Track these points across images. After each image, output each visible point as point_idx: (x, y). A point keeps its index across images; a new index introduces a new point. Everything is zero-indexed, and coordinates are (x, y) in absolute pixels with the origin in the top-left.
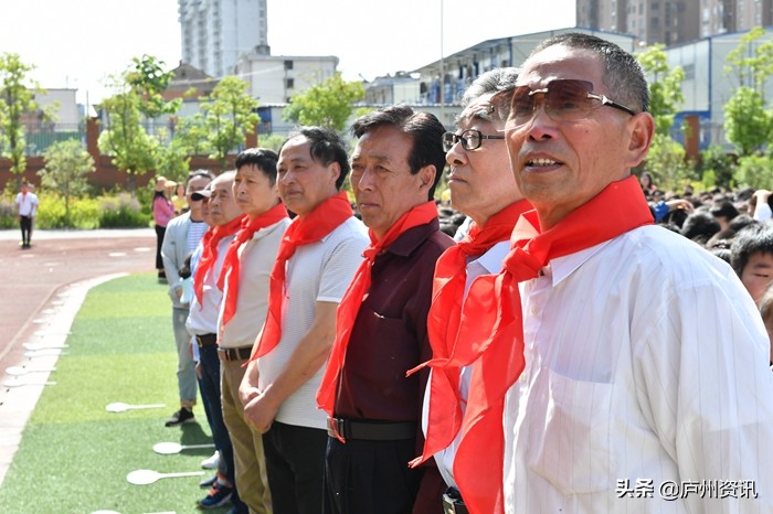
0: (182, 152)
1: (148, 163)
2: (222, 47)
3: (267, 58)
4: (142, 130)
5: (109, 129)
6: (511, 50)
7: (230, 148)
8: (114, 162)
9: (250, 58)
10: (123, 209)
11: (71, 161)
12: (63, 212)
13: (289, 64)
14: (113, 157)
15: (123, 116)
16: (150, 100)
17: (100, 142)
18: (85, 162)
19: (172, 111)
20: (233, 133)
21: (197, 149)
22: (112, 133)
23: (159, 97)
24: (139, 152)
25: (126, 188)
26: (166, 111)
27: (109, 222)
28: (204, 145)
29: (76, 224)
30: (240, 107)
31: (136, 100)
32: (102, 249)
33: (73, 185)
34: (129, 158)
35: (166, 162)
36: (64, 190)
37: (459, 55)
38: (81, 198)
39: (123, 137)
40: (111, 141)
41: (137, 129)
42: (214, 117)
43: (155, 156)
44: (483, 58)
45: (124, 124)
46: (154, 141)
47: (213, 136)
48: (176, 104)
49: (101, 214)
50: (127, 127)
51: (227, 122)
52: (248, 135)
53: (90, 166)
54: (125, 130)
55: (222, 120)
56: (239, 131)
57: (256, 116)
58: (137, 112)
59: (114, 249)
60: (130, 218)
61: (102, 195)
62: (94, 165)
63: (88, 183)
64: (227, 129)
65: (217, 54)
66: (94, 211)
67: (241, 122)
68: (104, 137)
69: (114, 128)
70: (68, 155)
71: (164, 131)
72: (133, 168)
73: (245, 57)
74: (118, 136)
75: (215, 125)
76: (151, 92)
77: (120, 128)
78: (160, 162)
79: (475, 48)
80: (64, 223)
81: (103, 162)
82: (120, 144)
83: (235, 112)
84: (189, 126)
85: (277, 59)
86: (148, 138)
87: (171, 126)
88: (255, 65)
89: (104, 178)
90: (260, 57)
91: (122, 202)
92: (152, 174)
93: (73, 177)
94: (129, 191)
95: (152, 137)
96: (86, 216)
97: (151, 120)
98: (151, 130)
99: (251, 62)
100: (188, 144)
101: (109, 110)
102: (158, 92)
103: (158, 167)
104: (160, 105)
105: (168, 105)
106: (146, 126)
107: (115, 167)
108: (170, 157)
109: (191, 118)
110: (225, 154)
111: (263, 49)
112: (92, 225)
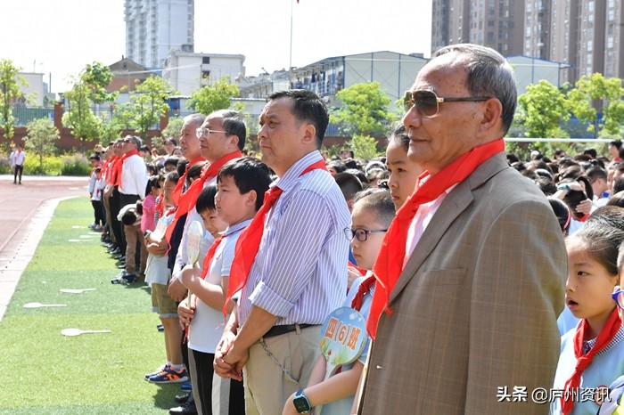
0: (118, 127)
1: (95, 134)
2: (158, 43)
3: (191, 54)
4: (91, 112)
5: (69, 111)
6: (344, 65)
7: (149, 126)
8: (72, 132)
9: (176, 54)
10: (77, 163)
11: (45, 131)
12: (38, 164)
13: (206, 60)
14: (72, 129)
15: (79, 103)
16: (97, 93)
17: (63, 119)
18: (54, 133)
19: (112, 99)
20: (151, 116)
21: (128, 125)
22: (71, 113)
23: (103, 90)
24: (89, 126)
25: (79, 150)
26: (108, 99)
27: (68, 171)
28: (132, 123)
29: (47, 172)
30: (156, 99)
31: (88, 92)
32: (64, 186)
33: (45, 147)
34: (82, 130)
35: (106, 134)
36: (39, 150)
37: (313, 66)
38: (49, 155)
39: (79, 116)
40: (71, 119)
41: (88, 112)
42: (139, 105)
43: (100, 130)
44: (328, 69)
45: (79, 108)
46: (99, 119)
47: (138, 117)
48: (115, 95)
49: (63, 166)
50: (82, 110)
51: (147, 108)
52: (161, 118)
53: (56, 135)
54: (80, 112)
55: (144, 107)
56: (155, 115)
57: (167, 105)
58: (88, 100)
59: (72, 186)
60: (81, 169)
61: (63, 154)
62: (59, 135)
63: (55, 146)
64: (148, 113)
65: (154, 47)
66: (58, 164)
67: (157, 108)
68: (66, 116)
69: (72, 110)
70: (43, 128)
71: (106, 114)
72: (84, 137)
73: (173, 53)
74: (75, 115)
75: (140, 110)
76: (98, 86)
77: (77, 111)
78: (102, 133)
79: (322, 62)
80: (39, 171)
81: (65, 132)
82: (77, 121)
83: (153, 102)
84: (123, 110)
85: (197, 56)
86: (95, 118)
87: (111, 109)
88: (181, 60)
89: (65, 143)
90: (185, 54)
91: (76, 159)
92: (97, 141)
93: (45, 142)
94: (82, 152)
95: (98, 117)
96: (53, 167)
97: (98, 105)
98: (97, 112)
99: (177, 57)
100: (122, 122)
101: (70, 98)
102: (103, 86)
103: (100, 137)
104: (104, 96)
105: (109, 96)
106: (94, 109)
107: (73, 136)
108: (109, 131)
109: (124, 104)
110: (146, 130)
111: (188, 47)
112: (57, 173)
